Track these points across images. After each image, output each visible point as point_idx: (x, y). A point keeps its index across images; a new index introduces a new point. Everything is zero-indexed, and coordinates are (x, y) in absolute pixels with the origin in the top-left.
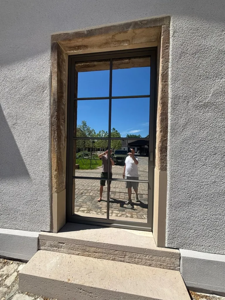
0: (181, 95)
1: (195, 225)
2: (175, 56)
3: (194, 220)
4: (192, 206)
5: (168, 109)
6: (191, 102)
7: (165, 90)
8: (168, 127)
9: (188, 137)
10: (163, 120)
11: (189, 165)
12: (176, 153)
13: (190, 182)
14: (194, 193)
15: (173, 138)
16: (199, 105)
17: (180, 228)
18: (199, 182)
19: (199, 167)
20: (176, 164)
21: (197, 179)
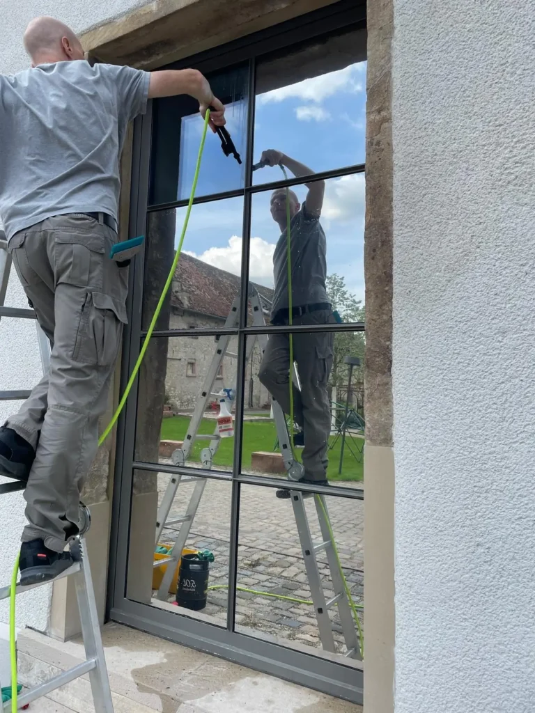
0: (439, 149)
1: (515, 693)
2: (411, 12)
3: (510, 669)
4: (499, 601)
5: (391, 208)
6: (479, 168)
7: (378, 143)
8: (391, 276)
9: (472, 310)
10: (374, 251)
11: (481, 425)
12: (425, 373)
13: (486, 498)
14: (506, 546)
15: (411, 316)
16: (513, 177)
17: (452, 693)
18: (525, 500)
19: (523, 435)
20: (424, 416)
21: (517, 487)
